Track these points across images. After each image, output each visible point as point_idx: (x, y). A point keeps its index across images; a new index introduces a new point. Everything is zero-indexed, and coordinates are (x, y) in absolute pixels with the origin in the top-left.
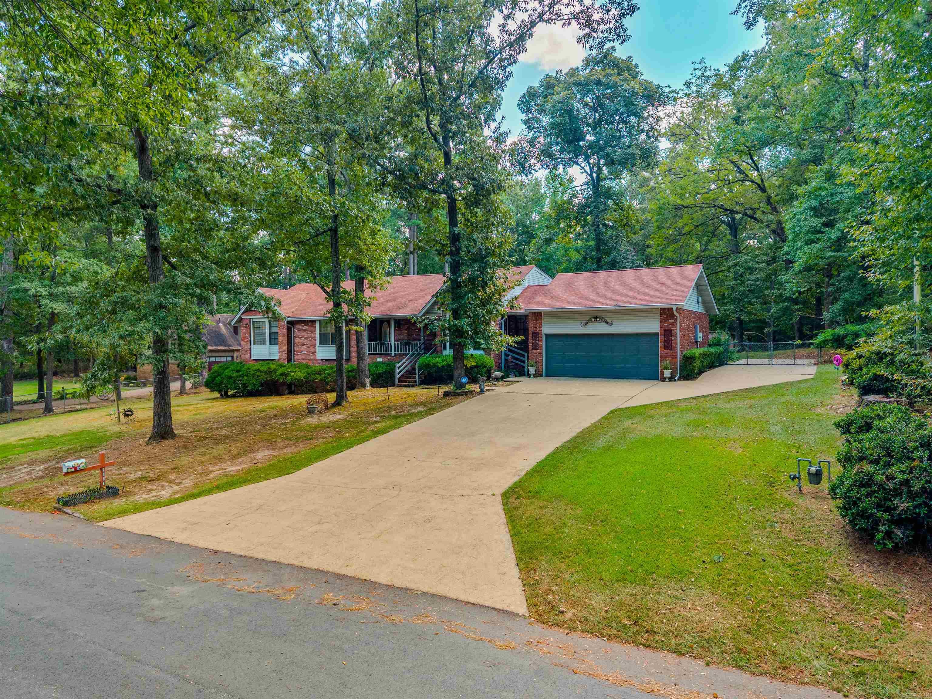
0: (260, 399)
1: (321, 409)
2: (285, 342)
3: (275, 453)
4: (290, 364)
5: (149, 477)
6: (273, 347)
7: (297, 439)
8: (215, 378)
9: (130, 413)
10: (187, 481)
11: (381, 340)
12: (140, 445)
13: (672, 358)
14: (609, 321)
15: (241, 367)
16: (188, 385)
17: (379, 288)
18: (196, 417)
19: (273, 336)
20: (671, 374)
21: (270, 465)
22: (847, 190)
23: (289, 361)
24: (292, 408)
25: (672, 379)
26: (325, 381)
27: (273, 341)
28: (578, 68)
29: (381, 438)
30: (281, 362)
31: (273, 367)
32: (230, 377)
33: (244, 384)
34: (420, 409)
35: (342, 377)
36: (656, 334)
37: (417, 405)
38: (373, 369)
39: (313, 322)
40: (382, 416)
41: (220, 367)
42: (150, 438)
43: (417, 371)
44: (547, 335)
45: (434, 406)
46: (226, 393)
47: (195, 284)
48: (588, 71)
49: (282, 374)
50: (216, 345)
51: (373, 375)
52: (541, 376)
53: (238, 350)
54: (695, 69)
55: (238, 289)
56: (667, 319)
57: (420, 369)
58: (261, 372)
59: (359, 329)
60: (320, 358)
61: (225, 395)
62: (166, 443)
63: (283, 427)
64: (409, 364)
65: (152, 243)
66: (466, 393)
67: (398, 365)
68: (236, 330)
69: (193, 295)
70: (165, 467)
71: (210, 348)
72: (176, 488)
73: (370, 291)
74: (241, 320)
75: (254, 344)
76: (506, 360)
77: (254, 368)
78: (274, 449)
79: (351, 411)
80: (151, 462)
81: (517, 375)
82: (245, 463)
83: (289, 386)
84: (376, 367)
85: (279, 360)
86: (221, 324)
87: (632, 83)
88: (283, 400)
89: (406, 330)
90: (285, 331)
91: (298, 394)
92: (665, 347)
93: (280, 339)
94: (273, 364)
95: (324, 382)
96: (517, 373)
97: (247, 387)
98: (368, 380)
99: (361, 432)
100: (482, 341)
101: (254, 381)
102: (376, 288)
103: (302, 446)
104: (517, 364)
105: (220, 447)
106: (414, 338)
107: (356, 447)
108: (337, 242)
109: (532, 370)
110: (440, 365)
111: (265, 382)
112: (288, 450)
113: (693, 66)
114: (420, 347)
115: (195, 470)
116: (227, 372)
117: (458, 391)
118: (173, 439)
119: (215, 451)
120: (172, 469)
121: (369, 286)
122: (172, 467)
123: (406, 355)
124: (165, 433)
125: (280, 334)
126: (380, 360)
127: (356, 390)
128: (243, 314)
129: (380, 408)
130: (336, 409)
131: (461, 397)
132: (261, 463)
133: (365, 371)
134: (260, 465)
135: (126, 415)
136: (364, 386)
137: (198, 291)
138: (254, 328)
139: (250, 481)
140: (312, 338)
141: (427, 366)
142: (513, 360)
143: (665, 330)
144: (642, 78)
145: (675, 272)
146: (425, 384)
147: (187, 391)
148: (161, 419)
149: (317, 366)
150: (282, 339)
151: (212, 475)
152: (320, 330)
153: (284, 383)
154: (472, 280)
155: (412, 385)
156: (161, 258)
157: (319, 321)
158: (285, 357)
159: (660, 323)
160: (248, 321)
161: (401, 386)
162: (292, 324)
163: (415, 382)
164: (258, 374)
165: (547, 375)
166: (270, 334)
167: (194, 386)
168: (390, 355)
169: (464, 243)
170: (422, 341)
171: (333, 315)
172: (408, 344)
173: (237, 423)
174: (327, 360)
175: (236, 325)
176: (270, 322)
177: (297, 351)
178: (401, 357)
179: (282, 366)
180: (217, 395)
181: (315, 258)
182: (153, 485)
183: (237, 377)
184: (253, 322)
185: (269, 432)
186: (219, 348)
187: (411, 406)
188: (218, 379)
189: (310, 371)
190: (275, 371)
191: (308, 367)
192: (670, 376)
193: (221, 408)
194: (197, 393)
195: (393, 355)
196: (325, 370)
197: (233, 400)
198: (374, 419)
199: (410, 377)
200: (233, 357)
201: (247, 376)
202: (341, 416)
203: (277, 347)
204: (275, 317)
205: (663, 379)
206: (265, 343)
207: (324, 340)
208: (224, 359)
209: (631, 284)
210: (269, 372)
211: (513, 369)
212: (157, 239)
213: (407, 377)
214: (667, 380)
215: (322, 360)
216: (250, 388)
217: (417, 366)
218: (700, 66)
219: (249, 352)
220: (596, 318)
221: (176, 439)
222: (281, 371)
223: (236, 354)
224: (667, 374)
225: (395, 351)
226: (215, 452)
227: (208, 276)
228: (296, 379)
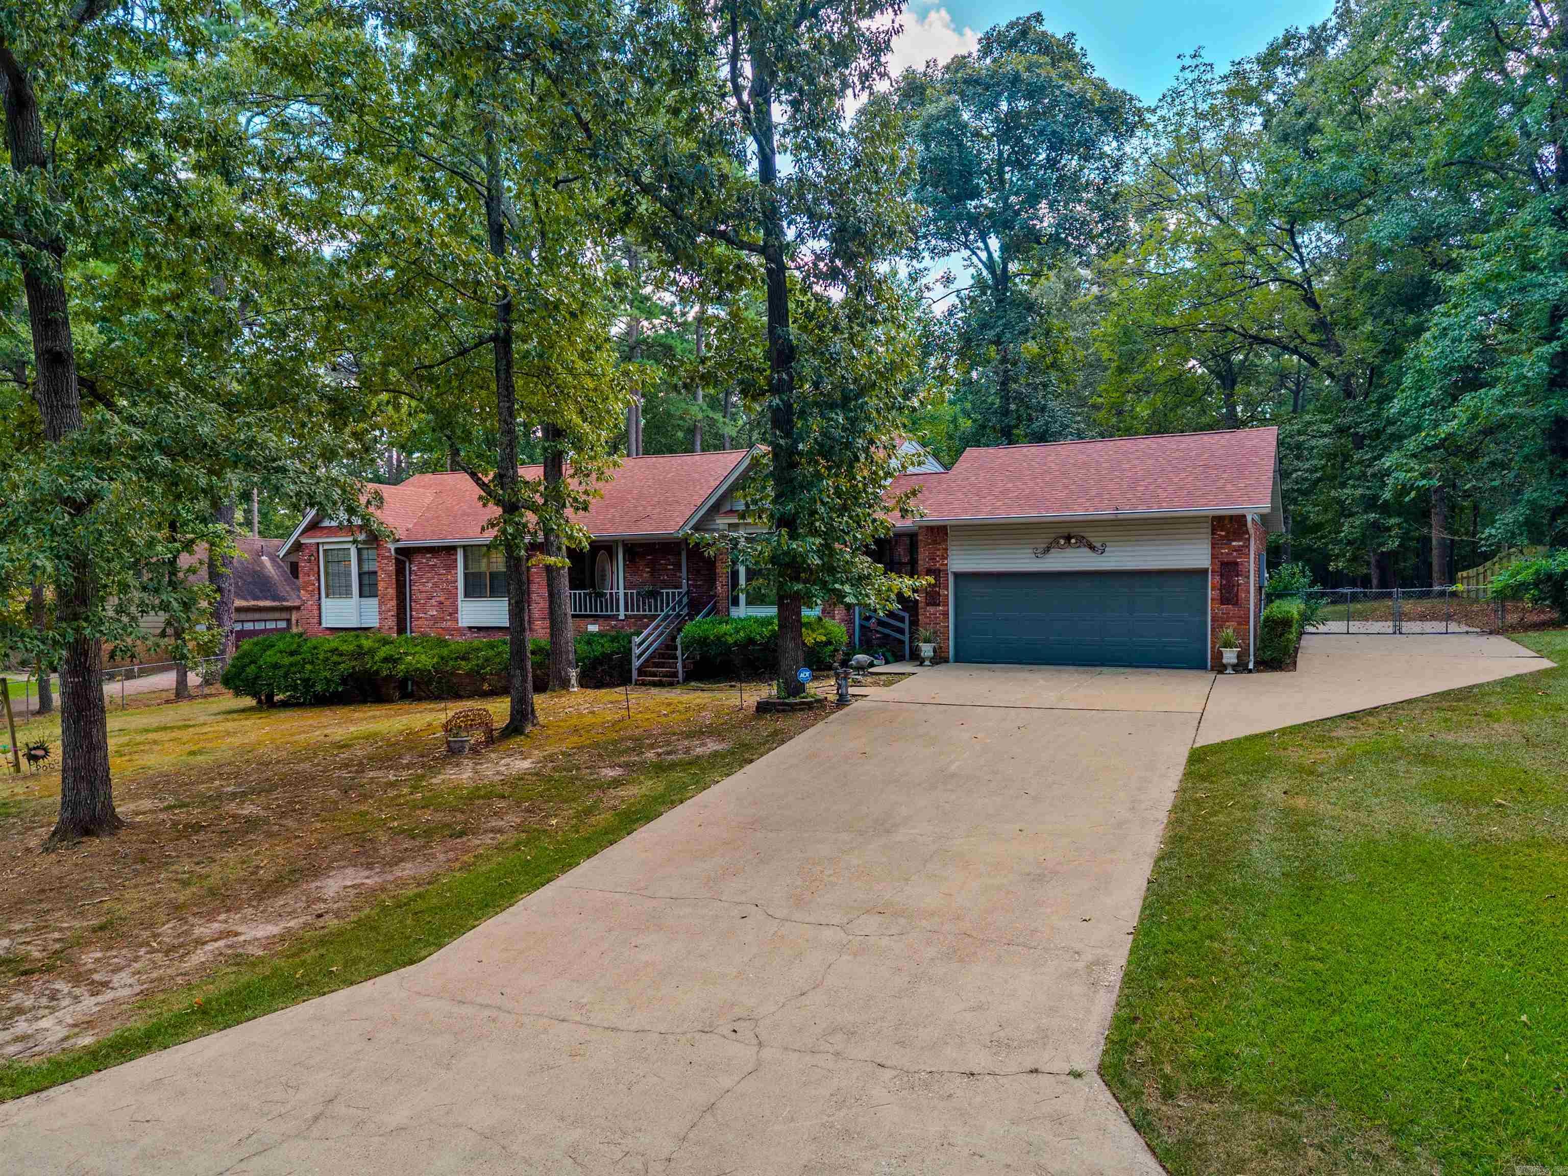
0: (342, 712)
1: (478, 743)
2: (392, 591)
3: (372, 881)
4: (403, 637)
5: (25, 958)
6: (365, 601)
7: (429, 833)
8: (244, 667)
9: (40, 753)
10: (124, 977)
11: (594, 587)
12: (28, 850)
13: (1239, 624)
14: (1098, 545)
15: (299, 646)
16: (193, 679)
17: (594, 475)
18: (193, 760)
19: (366, 581)
20: (1238, 657)
21: (359, 923)
22: (1553, 280)
23: (401, 630)
24: (411, 740)
25: (1240, 667)
26: (478, 672)
27: (366, 589)
28: (970, 55)
29: (645, 834)
30: (384, 634)
31: (367, 643)
32: (276, 666)
33: (306, 681)
34: (713, 746)
35: (523, 669)
36: (1203, 572)
37: (700, 733)
38: (583, 648)
39: (451, 550)
40: (626, 765)
41: (256, 644)
42: (54, 833)
43: (679, 653)
44: (957, 575)
45: (746, 736)
46: (270, 697)
47: (158, 445)
48: (988, 61)
49: (386, 660)
50: (256, 598)
51: (582, 660)
52: (946, 661)
53: (298, 608)
54: (1184, 68)
55: (274, 460)
56: (1228, 539)
57: (686, 648)
58: (341, 655)
59: (551, 560)
60: (465, 625)
61: (268, 704)
62: (96, 844)
63: (392, 793)
64: (659, 636)
65: (49, 344)
66: (809, 706)
67: (637, 640)
68: (294, 570)
69: (150, 473)
70: (77, 924)
71: (239, 603)
72: (89, 1004)
73: (576, 480)
74: (298, 547)
75: (327, 596)
76: (862, 627)
77: (327, 647)
78: (369, 866)
79: (550, 750)
80: (45, 906)
81: (890, 659)
82: (292, 914)
83: (402, 684)
84: (589, 643)
85: (379, 629)
86: (264, 558)
87: (1079, 83)
88: (388, 717)
89: (647, 565)
90: (392, 568)
91: (420, 699)
92: (1224, 600)
93: (381, 586)
94: (367, 638)
95: (476, 675)
96: (888, 655)
97: (313, 686)
98: (573, 674)
99: (588, 812)
100: (847, 588)
101: (327, 674)
102: (588, 475)
103: (441, 857)
104: (886, 636)
105: (230, 856)
106: (663, 581)
107: (586, 866)
108: (509, 365)
109: (927, 650)
110: (730, 640)
111: (350, 675)
112: (407, 870)
113: (1179, 64)
114: (680, 601)
115: (155, 936)
116: (270, 657)
117: (791, 700)
118: (111, 834)
119: (216, 868)
120: (94, 931)
121: (572, 471)
122: (95, 922)
123: (654, 617)
124: (93, 819)
125: (382, 575)
126: (593, 628)
127: (548, 693)
128: (302, 533)
129: (614, 742)
130: (514, 743)
131: (799, 714)
132: (337, 914)
133: (567, 652)
134: (332, 923)
135: (32, 758)
136: (565, 684)
137: (164, 462)
138: (327, 562)
139: (299, 986)
140: (447, 581)
141: (703, 642)
142: (879, 628)
143: (1223, 564)
144: (1095, 75)
145: (1223, 442)
146: (699, 679)
147: (193, 692)
148: (83, 786)
149: (460, 643)
150: (386, 584)
151: (199, 957)
152: (466, 567)
153: (389, 677)
154: (825, 449)
155: (668, 681)
156: (74, 385)
157: (464, 547)
158: (392, 622)
159: (1213, 548)
160: (314, 548)
161: (644, 684)
162: (406, 554)
163: (675, 675)
164: (336, 658)
165: (957, 660)
166: (361, 575)
167: (207, 682)
168: (615, 618)
169: (808, 364)
170: (684, 589)
171: (504, 532)
172: (654, 594)
173: (285, 781)
174: (480, 629)
175: (292, 558)
176: (359, 551)
177: (417, 610)
178: (640, 623)
179: (385, 642)
180: (249, 701)
181: (457, 407)
182: (28, 990)
183: (291, 665)
184: (325, 551)
185: (356, 808)
186: (262, 603)
187: (690, 735)
188: (251, 670)
189: (445, 652)
190: (372, 652)
191: (442, 643)
192: (1235, 661)
193: (252, 737)
194: (211, 695)
195: (622, 617)
196: (478, 650)
197: (284, 715)
198: (611, 773)
199: (662, 665)
200: (289, 621)
201: (312, 663)
202: (526, 764)
203: (374, 602)
204: (374, 539)
205: (1220, 668)
206: (348, 594)
207: (474, 588)
208: (271, 625)
209: (1135, 467)
210: (359, 654)
211: (880, 647)
212: (63, 333)
213: (657, 665)
214: (1229, 671)
215: (470, 628)
216: (318, 688)
217: (678, 640)
218: (1194, 62)
219: (316, 612)
220: (1068, 538)
221: (122, 833)
222: (384, 651)
223: (294, 617)
224: (1230, 656)
225: (626, 610)
226: (215, 874)
227: (194, 427)
228: (418, 669)
